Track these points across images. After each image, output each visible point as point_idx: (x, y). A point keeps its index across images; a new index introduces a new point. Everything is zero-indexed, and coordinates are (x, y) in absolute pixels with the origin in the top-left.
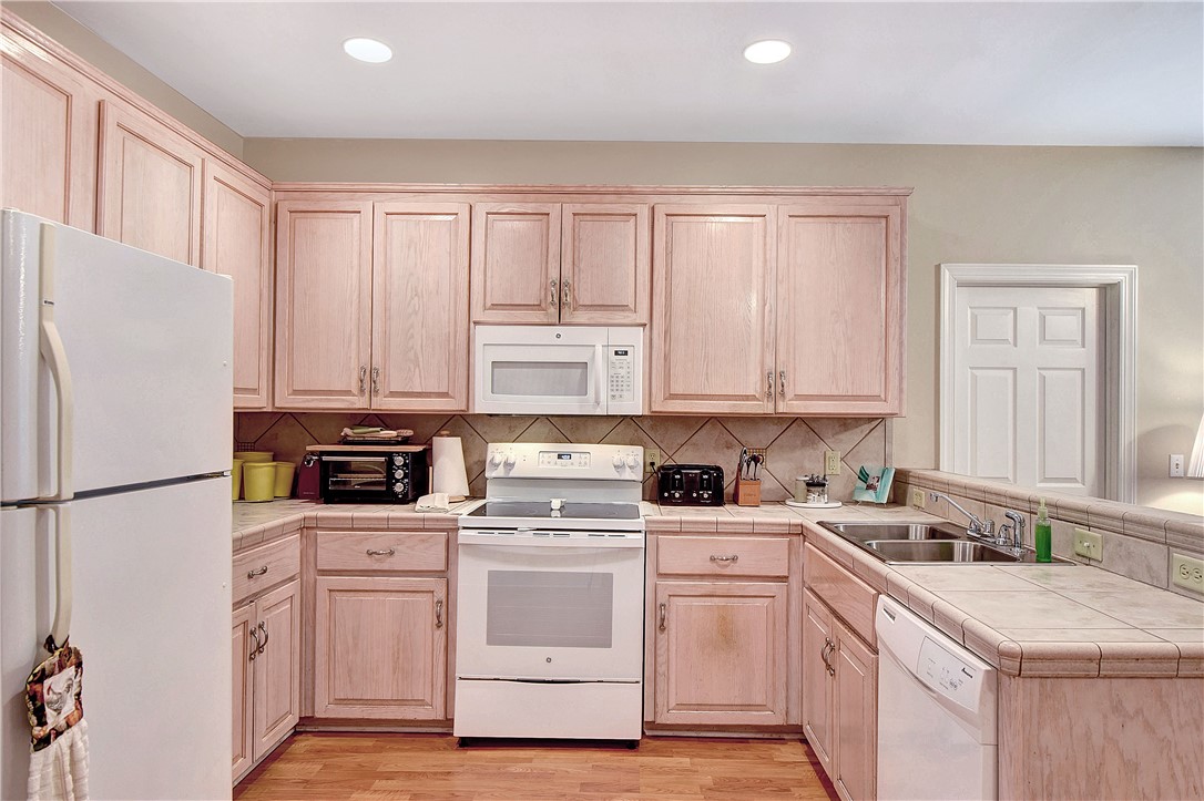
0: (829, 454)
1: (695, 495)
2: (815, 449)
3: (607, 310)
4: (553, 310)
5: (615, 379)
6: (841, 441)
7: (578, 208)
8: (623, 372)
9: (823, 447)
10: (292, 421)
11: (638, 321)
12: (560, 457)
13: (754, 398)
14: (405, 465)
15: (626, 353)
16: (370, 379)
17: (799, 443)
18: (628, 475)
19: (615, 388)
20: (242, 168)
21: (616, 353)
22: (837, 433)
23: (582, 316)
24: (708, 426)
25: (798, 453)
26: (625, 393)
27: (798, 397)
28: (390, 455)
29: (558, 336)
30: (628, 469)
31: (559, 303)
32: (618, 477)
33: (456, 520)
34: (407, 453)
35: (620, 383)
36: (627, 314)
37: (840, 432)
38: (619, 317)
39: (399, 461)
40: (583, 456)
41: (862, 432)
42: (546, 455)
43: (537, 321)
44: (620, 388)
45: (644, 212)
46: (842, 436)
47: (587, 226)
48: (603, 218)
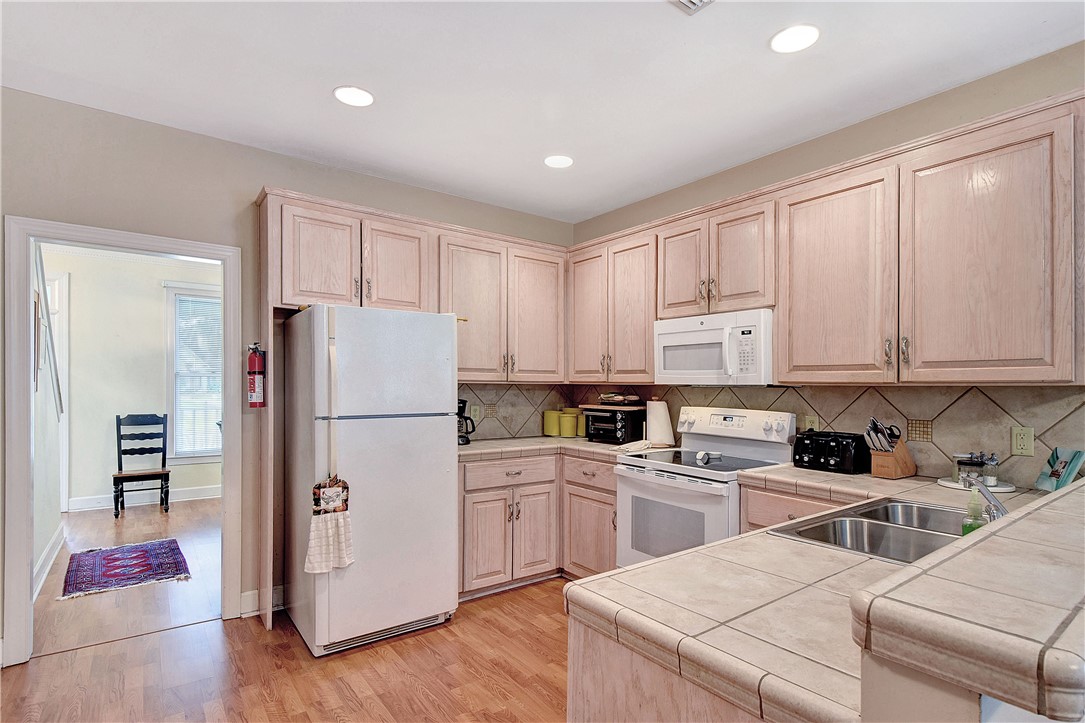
0: (1017, 430)
1: (822, 460)
2: (996, 424)
3: (743, 297)
4: (704, 303)
5: (742, 355)
6: (1035, 415)
7: (720, 219)
8: (748, 349)
9: (1007, 421)
10: (594, 389)
11: (766, 304)
12: (725, 419)
13: (873, 367)
14: (622, 418)
15: (750, 332)
16: (607, 361)
17: (974, 415)
18: (774, 437)
19: (742, 362)
20: (540, 245)
21: (743, 333)
22: (1029, 406)
23: (724, 305)
24: (866, 396)
25: (972, 429)
26: (749, 366)
27: (927, 364)
28: (614, 413)
29: (702, 323)
30: (774, 432)
31: (708, 297)
32: (765, 439)
33: (616, 457)
34: (624, 412)
35: (746, 358)
36: (758, 298)
37: (1034, 405)
38: (751, 302)
39: (619, 416)
40: (742, 419)
41: (1069, 404)
42: (716, 417)
43: (693, 313)
44: (746, 362)
45: (769, 208)
46: (1038, 410)
47: (726, 231)
48: (739, 222)
